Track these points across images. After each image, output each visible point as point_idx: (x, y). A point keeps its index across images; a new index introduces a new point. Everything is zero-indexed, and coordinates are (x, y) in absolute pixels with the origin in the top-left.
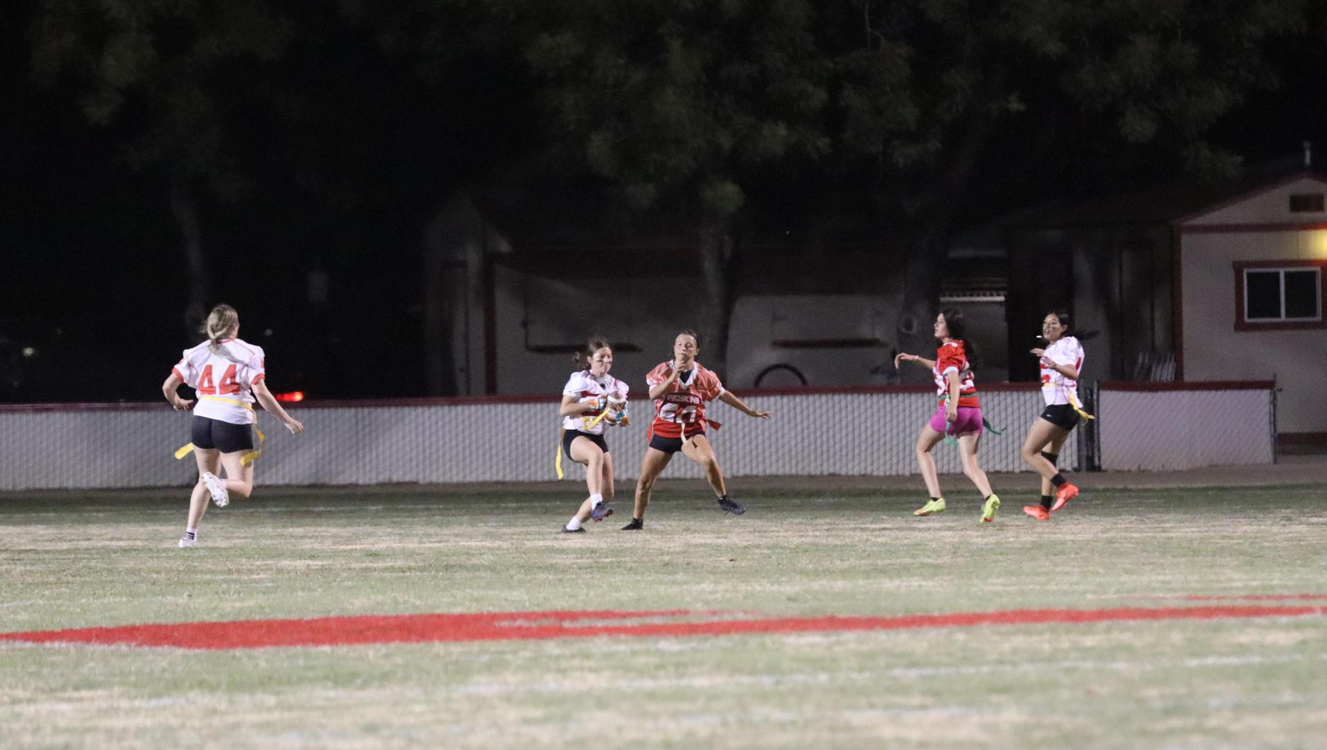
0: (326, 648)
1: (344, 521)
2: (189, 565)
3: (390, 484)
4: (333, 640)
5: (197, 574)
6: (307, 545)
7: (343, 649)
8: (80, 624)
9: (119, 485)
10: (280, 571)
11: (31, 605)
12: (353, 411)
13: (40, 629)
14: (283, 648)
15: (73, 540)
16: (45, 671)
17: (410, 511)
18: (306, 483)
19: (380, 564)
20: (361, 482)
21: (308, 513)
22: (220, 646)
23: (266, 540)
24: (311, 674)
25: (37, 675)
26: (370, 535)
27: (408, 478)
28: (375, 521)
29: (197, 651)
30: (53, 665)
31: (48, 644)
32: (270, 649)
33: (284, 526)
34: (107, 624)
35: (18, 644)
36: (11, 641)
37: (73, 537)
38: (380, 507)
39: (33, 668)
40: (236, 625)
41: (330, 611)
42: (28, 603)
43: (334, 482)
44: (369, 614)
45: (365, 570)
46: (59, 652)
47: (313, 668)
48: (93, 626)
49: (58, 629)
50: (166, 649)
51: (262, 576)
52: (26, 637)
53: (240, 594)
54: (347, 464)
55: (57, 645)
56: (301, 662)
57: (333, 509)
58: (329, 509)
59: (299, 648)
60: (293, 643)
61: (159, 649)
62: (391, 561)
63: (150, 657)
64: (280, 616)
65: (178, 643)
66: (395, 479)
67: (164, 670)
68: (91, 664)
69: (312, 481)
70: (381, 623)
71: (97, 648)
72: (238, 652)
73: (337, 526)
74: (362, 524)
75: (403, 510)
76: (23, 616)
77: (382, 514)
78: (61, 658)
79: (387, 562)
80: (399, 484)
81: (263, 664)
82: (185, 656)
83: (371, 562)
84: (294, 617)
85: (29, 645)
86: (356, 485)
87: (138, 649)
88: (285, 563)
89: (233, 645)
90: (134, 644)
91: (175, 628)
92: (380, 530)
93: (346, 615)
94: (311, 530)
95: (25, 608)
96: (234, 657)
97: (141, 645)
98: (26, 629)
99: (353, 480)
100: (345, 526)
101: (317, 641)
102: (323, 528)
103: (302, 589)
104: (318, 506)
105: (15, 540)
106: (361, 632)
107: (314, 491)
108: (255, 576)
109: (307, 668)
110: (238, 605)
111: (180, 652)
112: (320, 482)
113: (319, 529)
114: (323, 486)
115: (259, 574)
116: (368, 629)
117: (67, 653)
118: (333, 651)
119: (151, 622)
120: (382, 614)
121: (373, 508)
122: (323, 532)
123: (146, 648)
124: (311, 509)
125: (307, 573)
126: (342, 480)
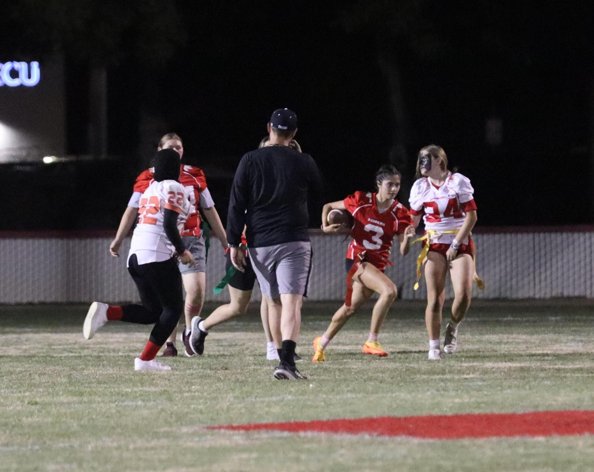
0: (541, 439)
1: (531, 329)
2: (407, 366)
3: (562, 298)
4: (545, 432)
5: (416, 374)
6: (503, 349)
7: (556, 440)
8: (325, 417)
9: (333, 298)
10: (485, 372)
11: (282, 400)
12: (531, 236)
13: (292, 421)
14: (504, 438)
15: (305, 344)
16: (303, 457)
17: (585, 321)
18: (492, 296)
19: (570, 366)
20: (537, 296)
21: (498, 323)
22: (449, 436)
23: (469, 345)
24: (532, 460)
25: (297, 460)
26: (556, 341)
27: (577, 293)
28: (557, 329)
29: (431, 441)
30: (309, 451)
31: (302, 434)
32: (494, 439)
33: (481, 334)
34: (349, 416)
35: (277, 434)
36: (270, 431)
37: (304, 342)
38: (558, 318)
39: (293, 454)
40: (458, 418)
41: (537, 407)
42: (278, 398)
43: (514, 296)
44: (572, 409)
45: (559, 370)
46: (311, 440)
47: (533, 455)
48: (338, 418)
49: (307, 420)
50: (401, 439)
51: (471, 376)
52: (283, 427)
53: (457, 391)
54: (526, 281)
55: (309, 434)
56: (521, 450)
57: (519, 319)
58: (516, 319)
59: (517, 439)
60: (511, 434)
61: (398, 439)
62: (579, 364)
63: (391, 446)
64: (496, 411)
65: (412, 433)
66: (566, 294)
67: (405, 457)
68: (342, 451)
69: (496, 295)
70: (585, 417)
71: (346, 438)
72: (466, 441)
73: (526, 333)
74: (546, 332)
75: (579, 321)
76: (276, 410)
77: (561, 324)
78: (315, 446)
79: (576, 365)
80: (569, 298)
81: (489, 453)
82: (420, 445)
83: (562, 364)
84: (508, 411)
85: (286, 434)
86: (534, 299)
87: (380, 439)
88: (489, 365)
89: (461, 435)
90: (375, 434)
91: (406, 419)
92: (563, 338)
93: (551, 409)
94: (505, 337)
95: (276, 403)
96: (463, 446)
97: (382, 434)
98: (282, 420)
99: (531, 294)
100: (532, 334)
101: (533, 433)
102: (514, 336)
103: (510, 387)
104: (506, 316)
105: (256, 344)
106: (568, 425)
107: (501, 304)
108: (465, 376)
109: (528, 456)
110: (457, 400)
111: (415, 441)
112: (503, 295)
113: (511, 336)
114: (505, 299)
115: (469, 374)
116: (575, 422)
117: (320, 441)
118: (548, 441)
119: (386, 415)
120: (582, 409)
121: (553, 318)
122: (515, 338)
123: (386, 438)
124: (500, 319)
125: (509, 373)
126: (521, 294)
